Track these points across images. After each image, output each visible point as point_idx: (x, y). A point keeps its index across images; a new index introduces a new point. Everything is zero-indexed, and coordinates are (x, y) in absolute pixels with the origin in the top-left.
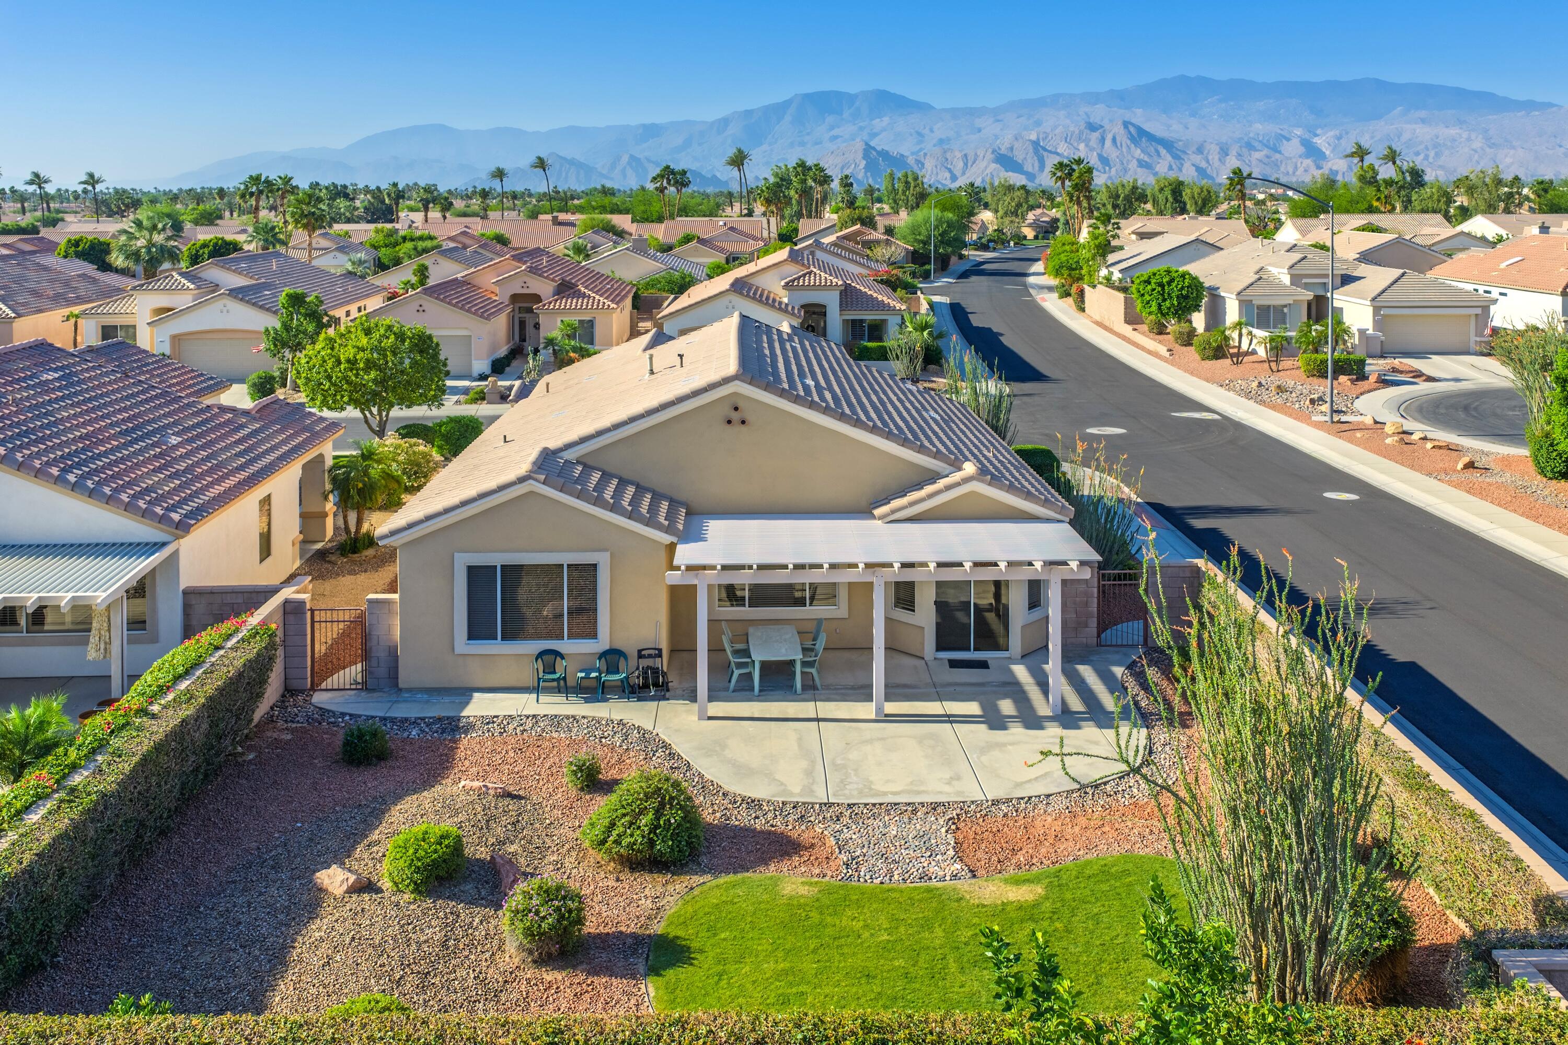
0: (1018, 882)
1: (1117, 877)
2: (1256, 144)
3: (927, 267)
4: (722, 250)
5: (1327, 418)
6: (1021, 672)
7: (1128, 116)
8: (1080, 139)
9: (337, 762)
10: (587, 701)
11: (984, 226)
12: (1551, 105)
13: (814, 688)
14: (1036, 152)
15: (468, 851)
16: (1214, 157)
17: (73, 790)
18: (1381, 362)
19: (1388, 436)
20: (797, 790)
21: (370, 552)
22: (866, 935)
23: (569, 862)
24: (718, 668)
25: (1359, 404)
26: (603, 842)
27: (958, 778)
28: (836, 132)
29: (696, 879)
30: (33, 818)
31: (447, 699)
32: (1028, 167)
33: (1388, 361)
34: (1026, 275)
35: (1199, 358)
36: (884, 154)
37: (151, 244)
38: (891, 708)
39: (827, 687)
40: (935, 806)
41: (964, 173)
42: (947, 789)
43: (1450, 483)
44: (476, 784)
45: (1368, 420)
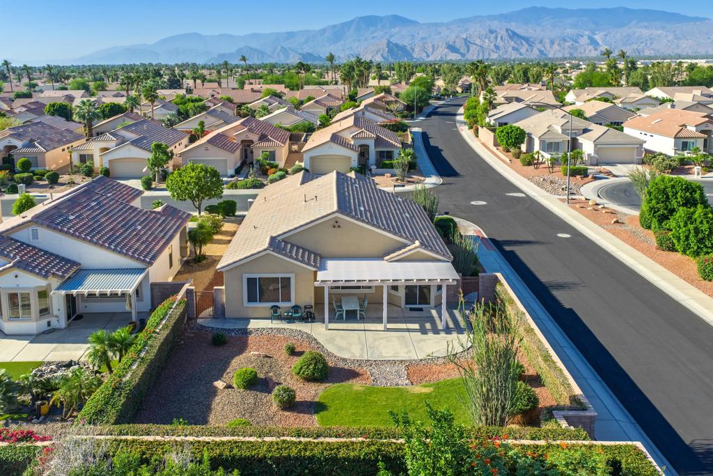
0: (425, 386)
1: (455, 385)
2: (568, 40)
3: (413, 113)
4: (325, 105)
5: (566, 197)
6: (434, 312)
7: (508, 26)
8: (486, 37)
9: (210, 344)
10: (288, 323)
11: (439, 88)
12: (706, 19)
13: (364, 318)
14: (466, 43)
15: (258, 375)
16: (548, 45)
17: (142, 359)
18: (596, 167)
19: (590, 206)
20: (358, 355)
21: (204, 262)
22: (379, 402)
23: (288, 378)
24: (332, 310)
25: (582, 190)
26: (299, 373)
27: (409, 351)
28: (374, 35)
29: (328, 385)
30: (134, 367)
31: (242, 322)
32: (462, 51)
33: (599, 167)
34: (455, 115)
35: (521, 164)
36: (396, 45)
37: (89, 112)
38: (389, 326)
39: (368, 318)
40: (401, 361)
41: (432, 54)
42: (406, 355)
43: (607, 230)
44: (256, 353)
45: (583, 198)
